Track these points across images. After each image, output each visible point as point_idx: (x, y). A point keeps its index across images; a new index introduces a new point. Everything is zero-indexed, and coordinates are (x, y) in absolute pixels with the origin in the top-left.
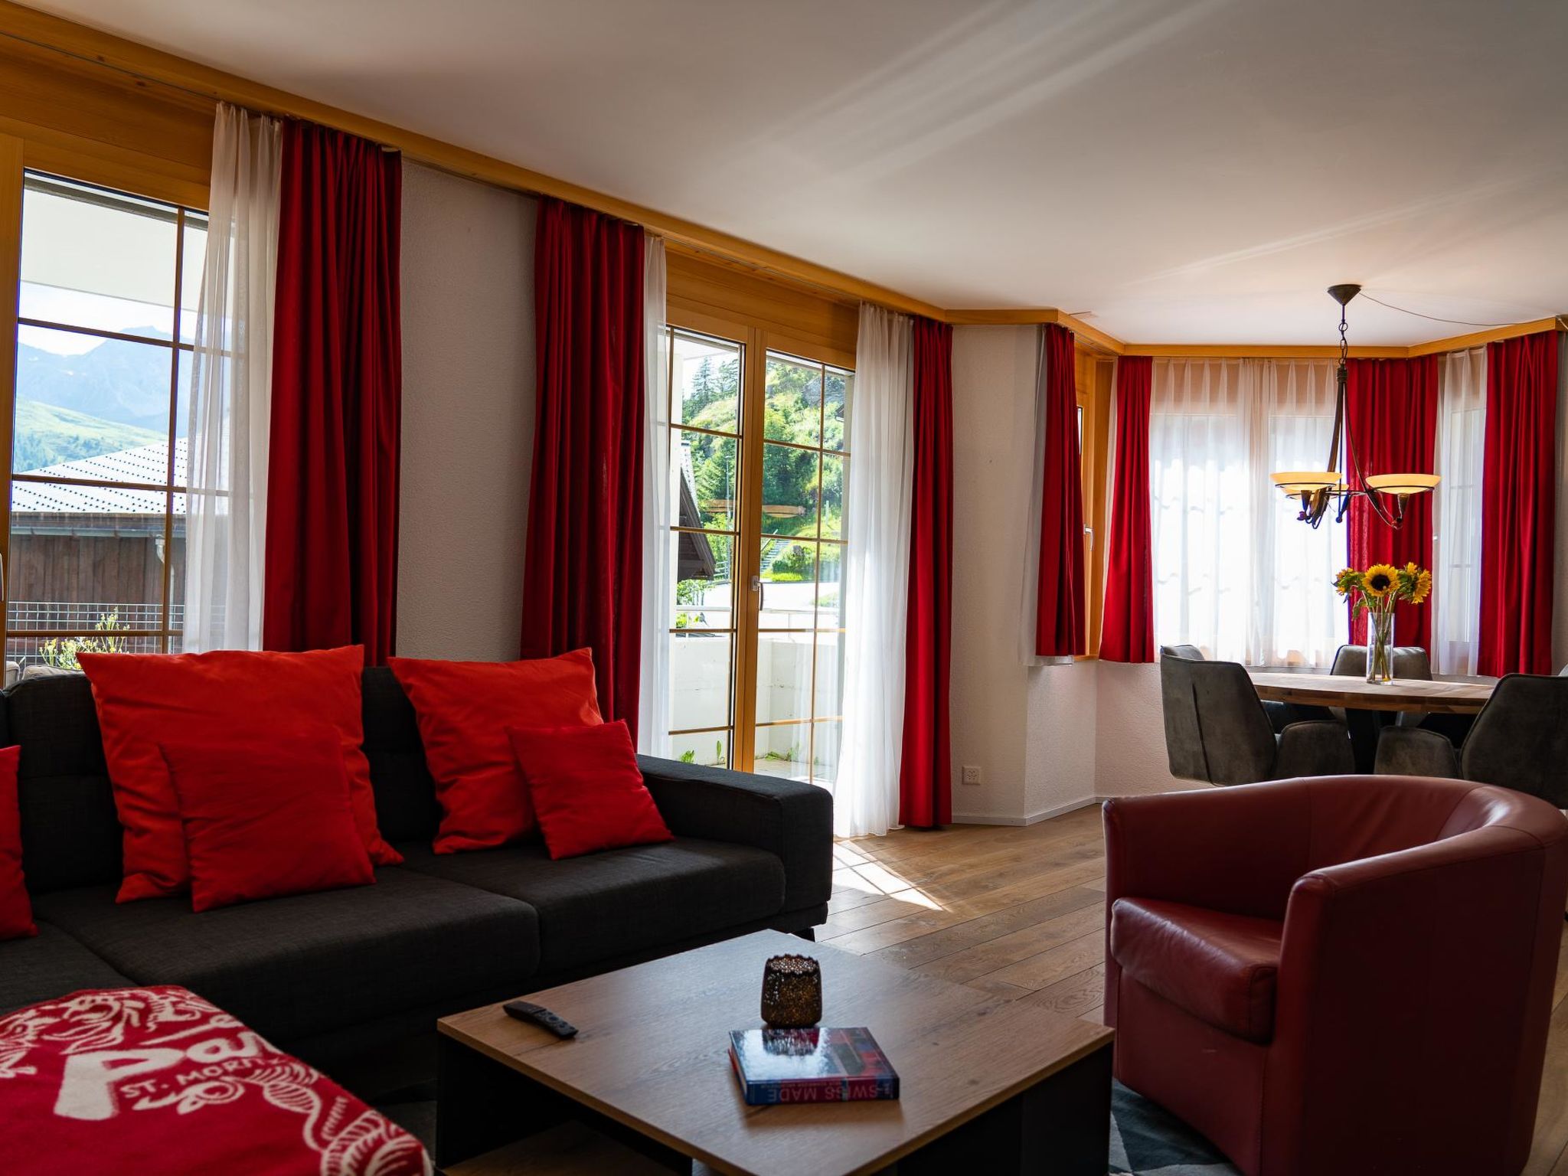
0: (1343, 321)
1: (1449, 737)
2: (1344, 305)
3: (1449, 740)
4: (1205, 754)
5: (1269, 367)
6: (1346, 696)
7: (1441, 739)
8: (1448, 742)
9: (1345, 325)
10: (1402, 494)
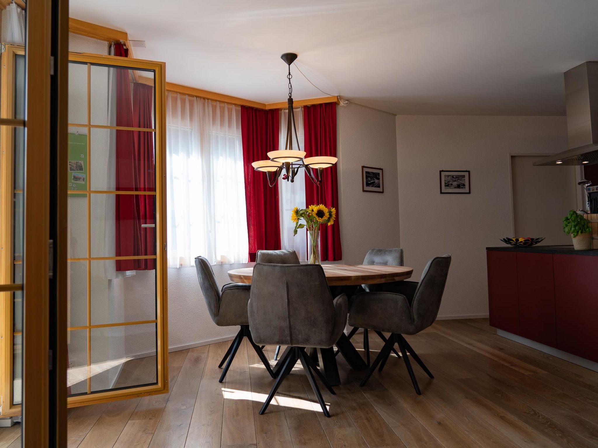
0: (289, 73)
1: (405, 295)
2: (289, 65)
3: (405, 296)
4: (290, 327)
5: (208, 104)
6: (353, 278)
7: (401, 297)
8: (405, 298)
9: (290, 76)
10: (320, 168)
